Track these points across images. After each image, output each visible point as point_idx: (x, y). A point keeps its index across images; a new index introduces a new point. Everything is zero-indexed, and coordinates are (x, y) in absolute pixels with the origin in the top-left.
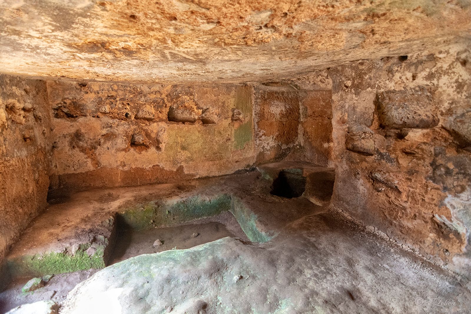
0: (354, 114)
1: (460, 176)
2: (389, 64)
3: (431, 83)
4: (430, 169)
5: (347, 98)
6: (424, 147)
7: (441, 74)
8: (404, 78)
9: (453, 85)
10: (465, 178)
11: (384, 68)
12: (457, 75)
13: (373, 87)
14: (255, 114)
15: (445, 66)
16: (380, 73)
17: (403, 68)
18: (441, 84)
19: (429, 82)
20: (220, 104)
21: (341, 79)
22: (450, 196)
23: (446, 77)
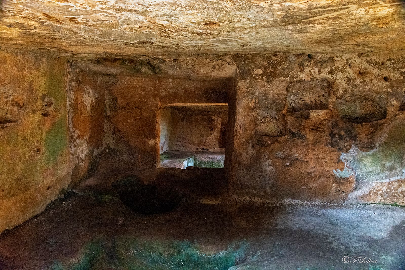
0: (266, 100)
1: (348, 139)
2: (301, 60)
3: (332, 77)
4: (329, 138)
5: (257, 85)
6: (324, 122)
7: (338, 71)
8: (312, 71)
9: (345, 79)
10: (351, 139)
11: (296, 62)
12: (347, 73)
13: (286, 76)
14: (70, 106)
15: (340, 67)
16: (293, 66)
17: (312, 64)
18: (338, 78)
19: (331, 76)
20: (25, 85)
21: (250, 66)
22: (343, 154)
23: (341, 73)
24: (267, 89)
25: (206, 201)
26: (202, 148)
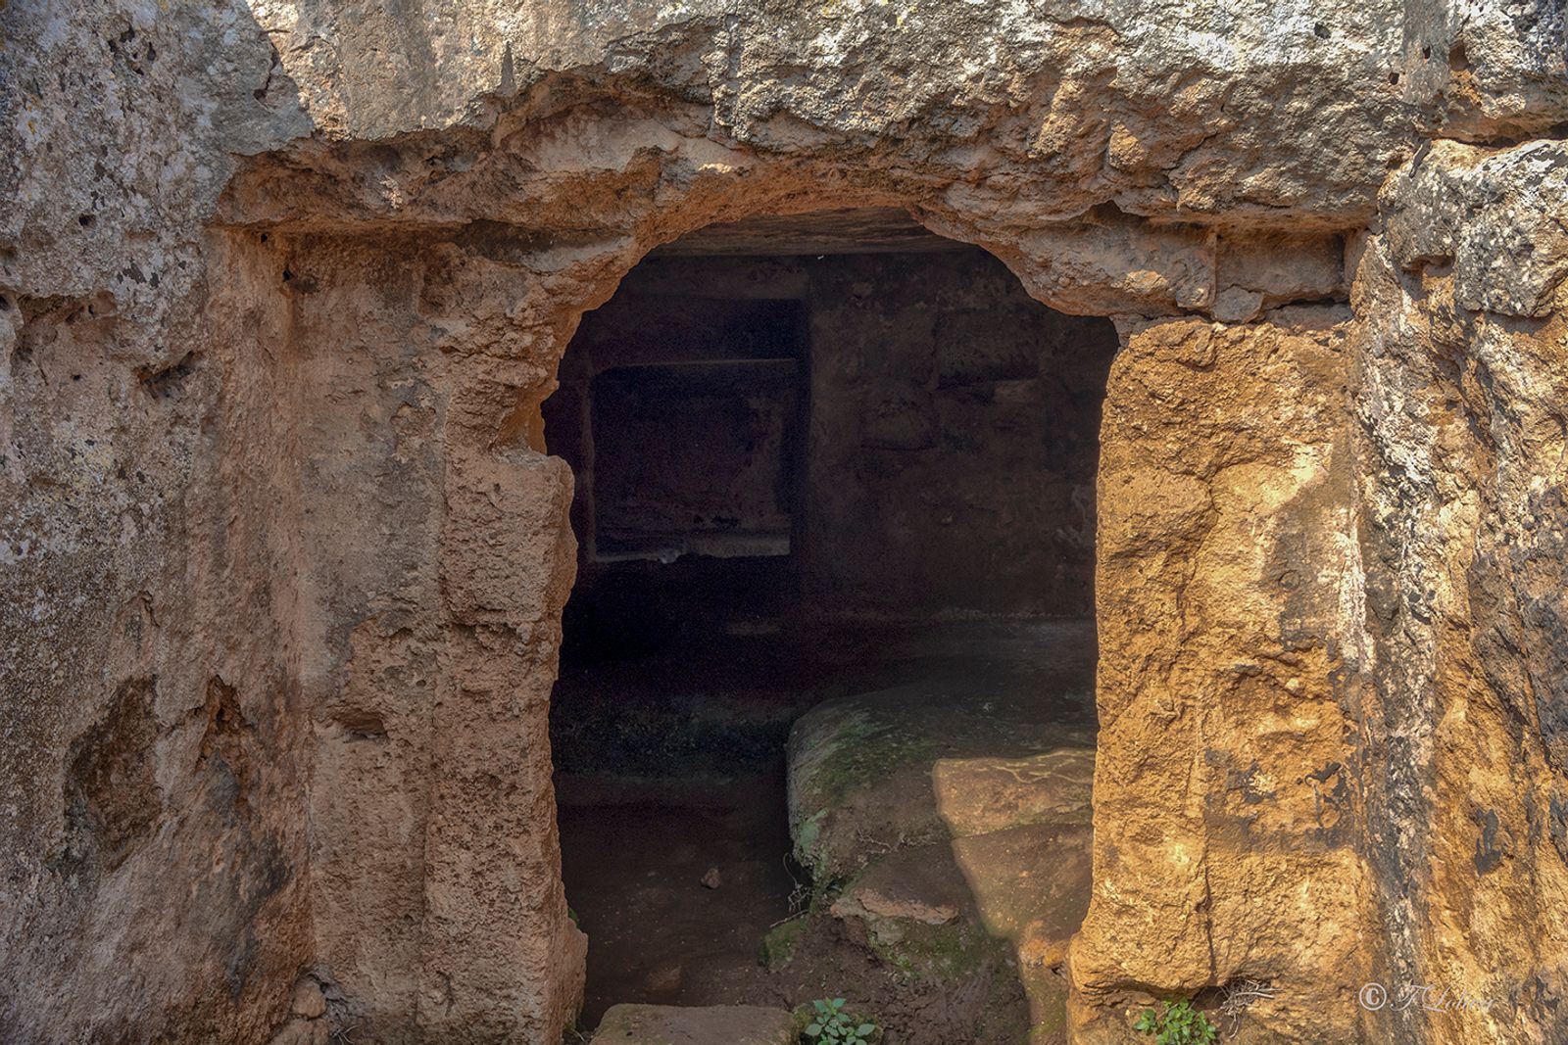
0: (884, 359)
4: (1042, 448)
5: (861, 322)
6: (1029, 411)
13: (929, 300)
16: (944, 275)
21: (843, 277)
24: (885, 330)
25: (743, 629)
26: (714, 516)
